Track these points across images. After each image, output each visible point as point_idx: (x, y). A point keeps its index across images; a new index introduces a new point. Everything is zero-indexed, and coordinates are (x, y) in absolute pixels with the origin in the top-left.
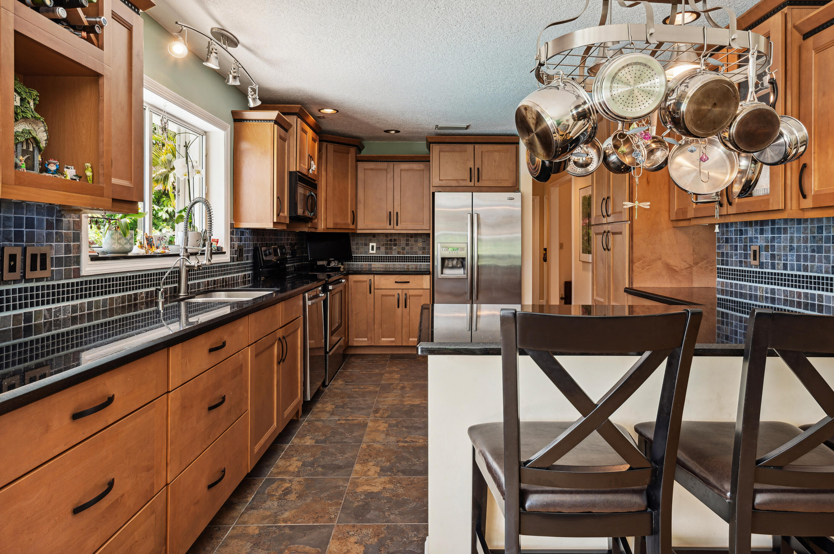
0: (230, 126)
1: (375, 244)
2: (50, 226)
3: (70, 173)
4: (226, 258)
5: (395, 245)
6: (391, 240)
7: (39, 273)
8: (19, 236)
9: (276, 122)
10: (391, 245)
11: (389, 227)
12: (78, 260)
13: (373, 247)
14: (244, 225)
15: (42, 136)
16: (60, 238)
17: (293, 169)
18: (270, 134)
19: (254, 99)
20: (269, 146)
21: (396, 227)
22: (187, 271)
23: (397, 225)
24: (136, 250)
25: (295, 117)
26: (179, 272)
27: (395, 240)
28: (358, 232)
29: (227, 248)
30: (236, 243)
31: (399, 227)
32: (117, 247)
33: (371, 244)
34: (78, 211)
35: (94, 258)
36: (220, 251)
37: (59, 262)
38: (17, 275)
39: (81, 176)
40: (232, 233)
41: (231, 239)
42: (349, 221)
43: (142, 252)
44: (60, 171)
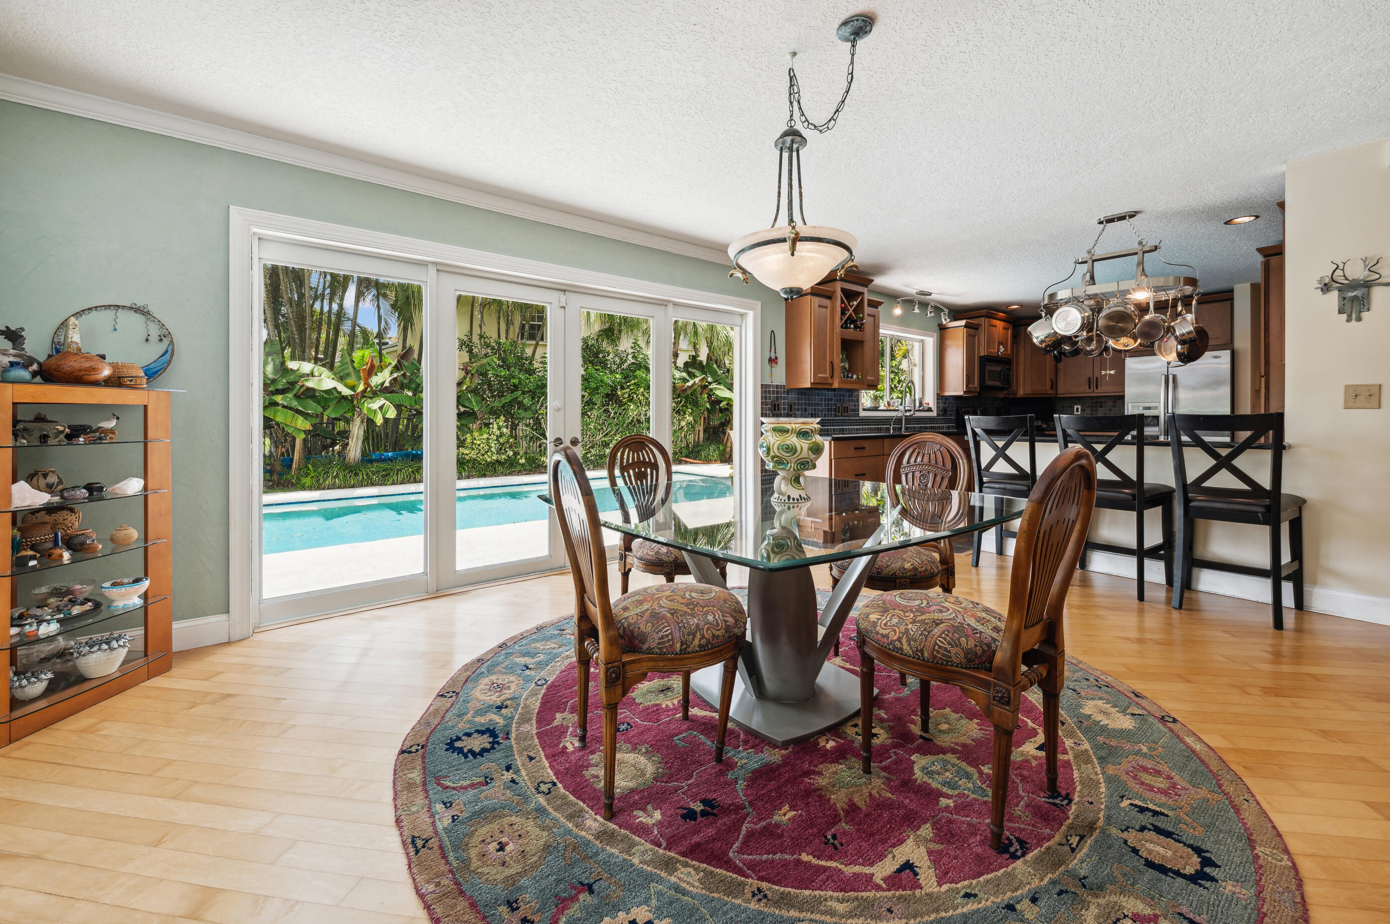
0: (936, 335)
1: (1079, 407)
2: (849, 396)
3: (855, 377)
4: (934, 414)
5: (1101, 407)
6: (1096, 403)
7: (846, 414)
8: (840, 401)
9: (965, 326)
10: (1096, 407)
11: (1088, 390)
12: (858, 410)
13: (1077, 409)
14: (947, 394)
15: (847, 366)
16: (852, 401)
17: (982, 354)
18: (961, 335)
19: (945, 319)
20: (961, 343)
21: (1095, 390)
22: (906, 419)
23: (1097, 388)
24: (882, 408)
25: (983, 319)
26: (902, 419)
27: (1101, 402)
28: (1059, 396)
29: (934, 409)
30: (942, 405)
31: (1099, 390)
32: (873, 405)
33: (1076, 407)
34: (858, 390)
35: (864, 410)
36: (930, 410)
37: (852, 410)
38: (840, 414)
39: (858, 378)
40: (938, 399)
41: (938, 403)
42: (1048, 386)
43: (885, 408)
44: (852, 377)
